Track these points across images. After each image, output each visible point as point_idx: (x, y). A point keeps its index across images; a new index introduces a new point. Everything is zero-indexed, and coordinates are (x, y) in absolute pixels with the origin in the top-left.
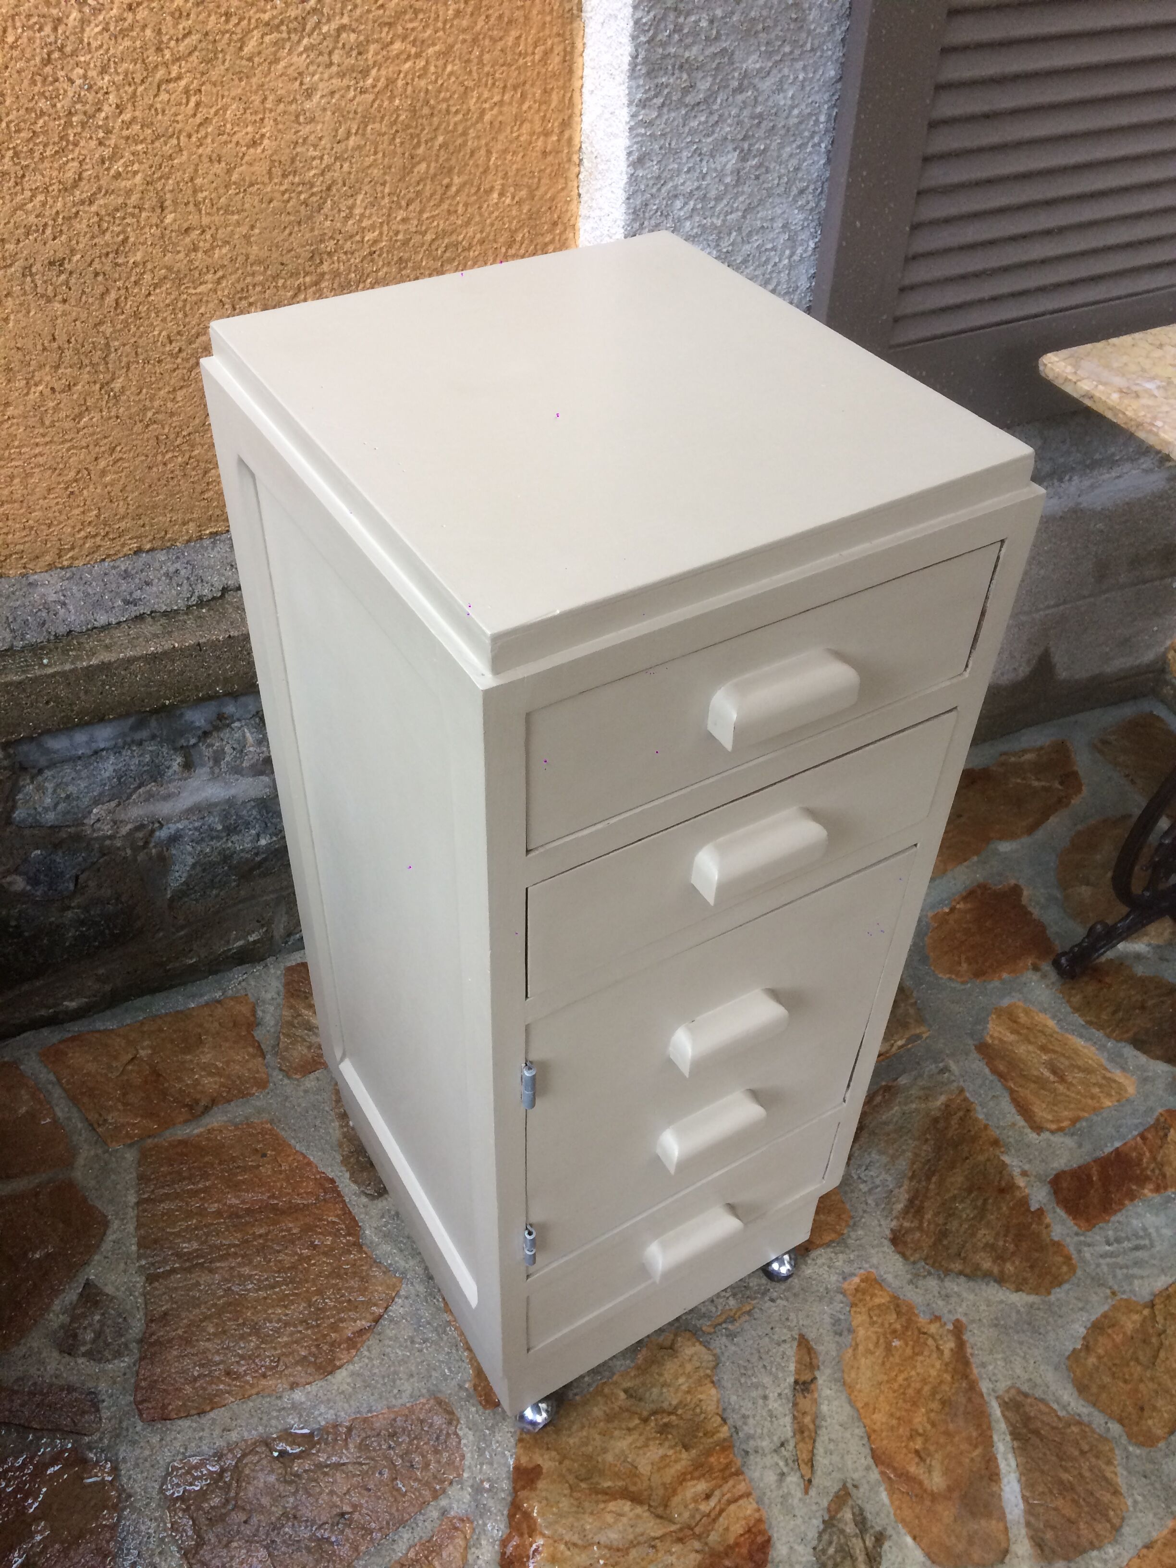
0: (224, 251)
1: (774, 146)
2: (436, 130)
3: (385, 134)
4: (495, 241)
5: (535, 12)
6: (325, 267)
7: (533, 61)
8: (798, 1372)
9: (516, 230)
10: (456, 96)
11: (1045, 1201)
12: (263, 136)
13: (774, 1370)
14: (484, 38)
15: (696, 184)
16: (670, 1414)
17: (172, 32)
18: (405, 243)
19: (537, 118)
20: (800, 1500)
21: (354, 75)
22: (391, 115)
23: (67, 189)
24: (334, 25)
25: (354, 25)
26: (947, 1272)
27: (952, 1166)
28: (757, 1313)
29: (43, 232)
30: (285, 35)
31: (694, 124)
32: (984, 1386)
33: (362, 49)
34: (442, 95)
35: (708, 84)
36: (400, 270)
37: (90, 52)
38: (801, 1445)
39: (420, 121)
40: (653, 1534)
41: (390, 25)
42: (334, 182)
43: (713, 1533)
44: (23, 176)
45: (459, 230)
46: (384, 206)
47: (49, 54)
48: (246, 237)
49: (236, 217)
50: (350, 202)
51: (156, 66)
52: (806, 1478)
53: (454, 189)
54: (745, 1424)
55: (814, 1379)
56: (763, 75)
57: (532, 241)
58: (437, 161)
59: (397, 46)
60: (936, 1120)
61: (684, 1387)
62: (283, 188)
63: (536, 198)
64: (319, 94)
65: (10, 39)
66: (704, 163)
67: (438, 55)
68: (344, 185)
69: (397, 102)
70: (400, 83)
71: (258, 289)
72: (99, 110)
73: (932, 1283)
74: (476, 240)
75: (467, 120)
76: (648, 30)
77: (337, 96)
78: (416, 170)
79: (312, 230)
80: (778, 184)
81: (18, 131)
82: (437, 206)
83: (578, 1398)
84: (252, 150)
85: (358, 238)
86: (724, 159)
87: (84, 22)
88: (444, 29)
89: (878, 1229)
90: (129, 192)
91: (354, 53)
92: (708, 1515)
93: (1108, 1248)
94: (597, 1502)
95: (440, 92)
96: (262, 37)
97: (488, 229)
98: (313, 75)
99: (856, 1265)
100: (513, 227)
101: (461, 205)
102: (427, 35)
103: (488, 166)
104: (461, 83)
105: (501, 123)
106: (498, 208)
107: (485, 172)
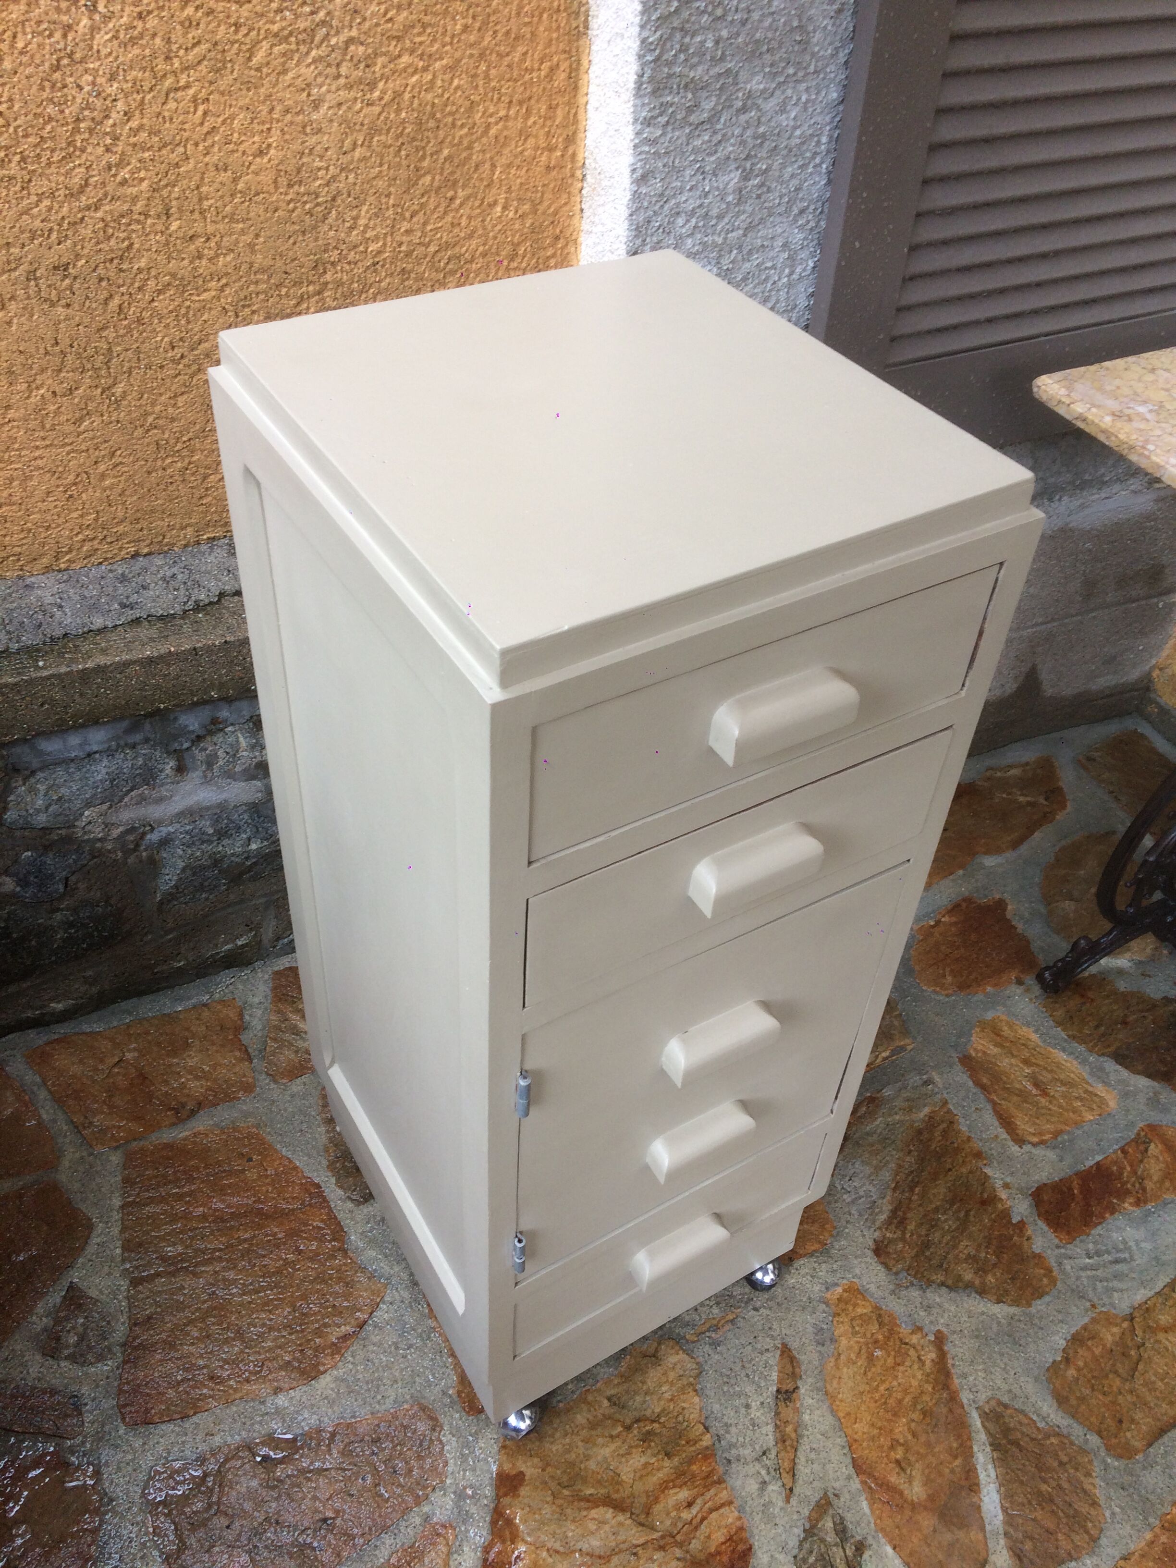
0: (228, 259)
1: (776, 166)
2: (442, 142)
3: (391, 146)
4: (498, 254)
5: (542, 29)
6: (328, 277)
7: (539, 77)
8: (780, 1381)
9: (519, 244)
10: (462, 110)
11: (1026, 1213)
12: (269, 146)
13: (756, 1379)
14: (490, 54)
15: (698, 202)
16: (653, 1421)
17: (181, 41)
18: (408, 254)
19: (542, 132)
20: (781, 1509)
21: (362, 87)
22: (397, 128)
23: (72, 195)
24: (343, 38)
25: (363, 38)
26: (930, 1283)
27: (935, 1177)
28: (740, 1323)
29: (49, 236)
30: (293, 47)
31: (698, 142)
32: (965, 1397)
33: (370, 62)
34: (448, 109)
35: (712, 104)
36: (403, 281)
37: (99, 59)
38: (783, 1454)
39: (426, 134)
40: (635, 1542)
41: (398, 39)
42: (339, 193)
43: (694, 1541)
44: (30, 181)
45: (462, 242)
46: (388, 218)
47: (58, 61)
48: (251, 246)
49: (241, 225)
50: (355, 213)
51: (165, 75)
52: (788, 1487)
53: (458, 202)
54: (728, 1432)
55: (797, 1388)
56: (766, 95)
57: (534, 254)
58: (441, 174)
59: (405, 59)
60: (920, 1132)
61: (667, 1396)
62: (288, 198)
63: (539, 212)
64: (326, 105)
65: (20, 45)
66: (707, 181)
67: (447, 69)
68: (349, 196)
69: (403, 115)
70: (407, 96)
71: (262, 297)
72: (107, 117)
73: (915, 1293)
74: (478, 253)
75: (472, 134)
76: (655, 50)
77: (344, 108)
78: (420, 183)
79: (316, 239)
80: (779, 204)
81: (26, 136)
82: (441, 218)
83: (561, 1405)
84: (258, 160)
85: (361, 248)
86: (726, 178)
87: (94, 29)
88: (451, 43)
89: (861, 1239)
90: (135, 199)
91: (362, 66)
92: (690, 1523)
93: (1087, 1260)
94: (580, 1510)
95: (446, 106)
96: (271, 48)
97: (491, 243)
98: (321, 86)
99: (839, 1275)
100: (516, 241)
101: (464, 218)
102: (434, 49)
103: (492, 180)
104: (467, 98)
105: (506, 137)
106: (501, 222)
107: (488, 186)
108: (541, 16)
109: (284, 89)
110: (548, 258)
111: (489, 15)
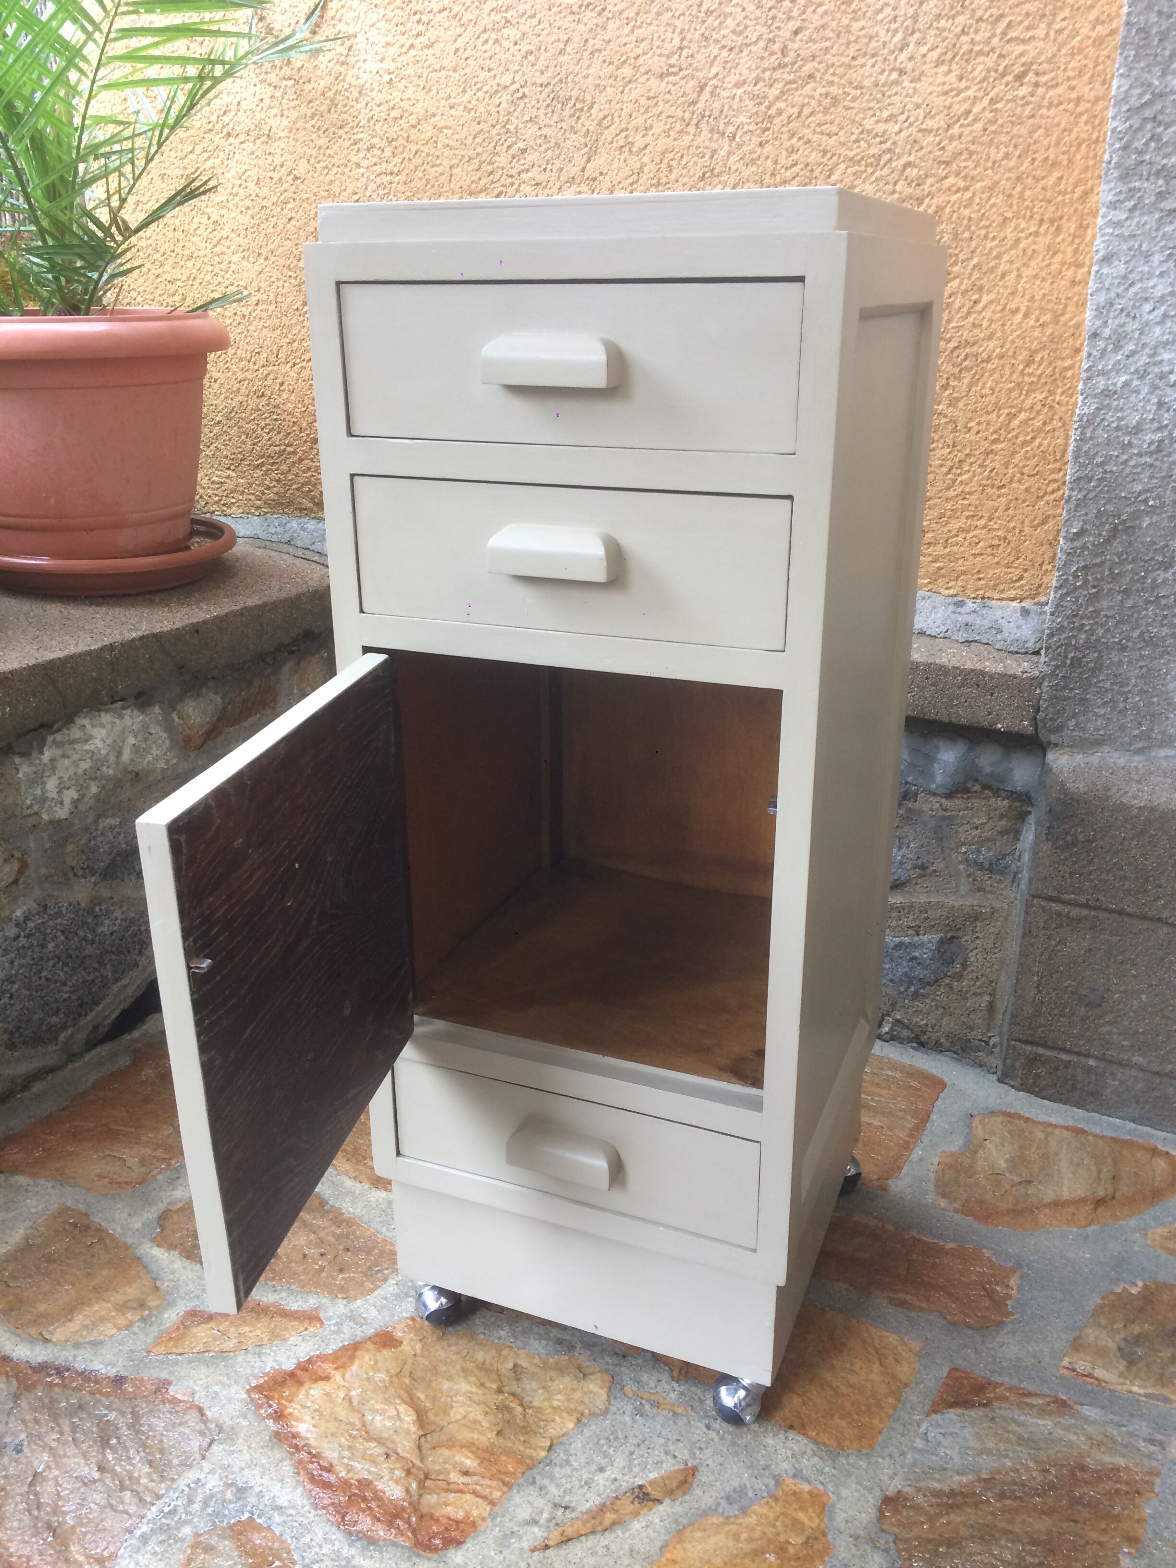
2: (973, 252)
5: (1079, 157)
7: (1072, 199)
8: (651, 1483)
9: (1036, 351)
10: (995, 225)
13: (636, 1462)
14: (1027, 177)
16: (521, 1405)
17: (784, 162)
19: (1069, 251)
20: (522, 1549)
24: (902, 162)
25: (918, 162)
28: (681, 1422)
30: (863, 168)
33: (920, 182)
34: (982, 223)
37: (729, 174)
38: (579, 1523)
39: (960, 243)
40: (399, 1450)
41: (947, 163)
43: (435, 1496)
45: (981, 342)
52: (547, 1542)
53: (981, 305)
54: (561, 1466)
55: (660, 1501)
57: (1050, 363)
58: (969, 279)
59: (951, 180)
60: (1083, 1468)
61: (555, 1403)
63: (1060, 323)
65: (684, 162)
67: (983, 190)
70: (948, 210)
73: (877, 1559)
74: (995, 354)
75: (1002, 246)
83: (482, 1336)
87: (729, 153)
88: (992, 168)
89: (885, 1478)
91: (914, 184)
92: (449, 1484)
94: (399, 1397)
95: (981, 220)
96: (846, 169)
99: (821, 1478)
100: (1033, 347)
101: (986, 320)
102: (976, 173)
103: (1016, 289)
104: (1001, 214)
105: (1034, 251)
106: (1021, 328)
107: (1012, 293)
108: (1079, 146)
111: (1029, 145)
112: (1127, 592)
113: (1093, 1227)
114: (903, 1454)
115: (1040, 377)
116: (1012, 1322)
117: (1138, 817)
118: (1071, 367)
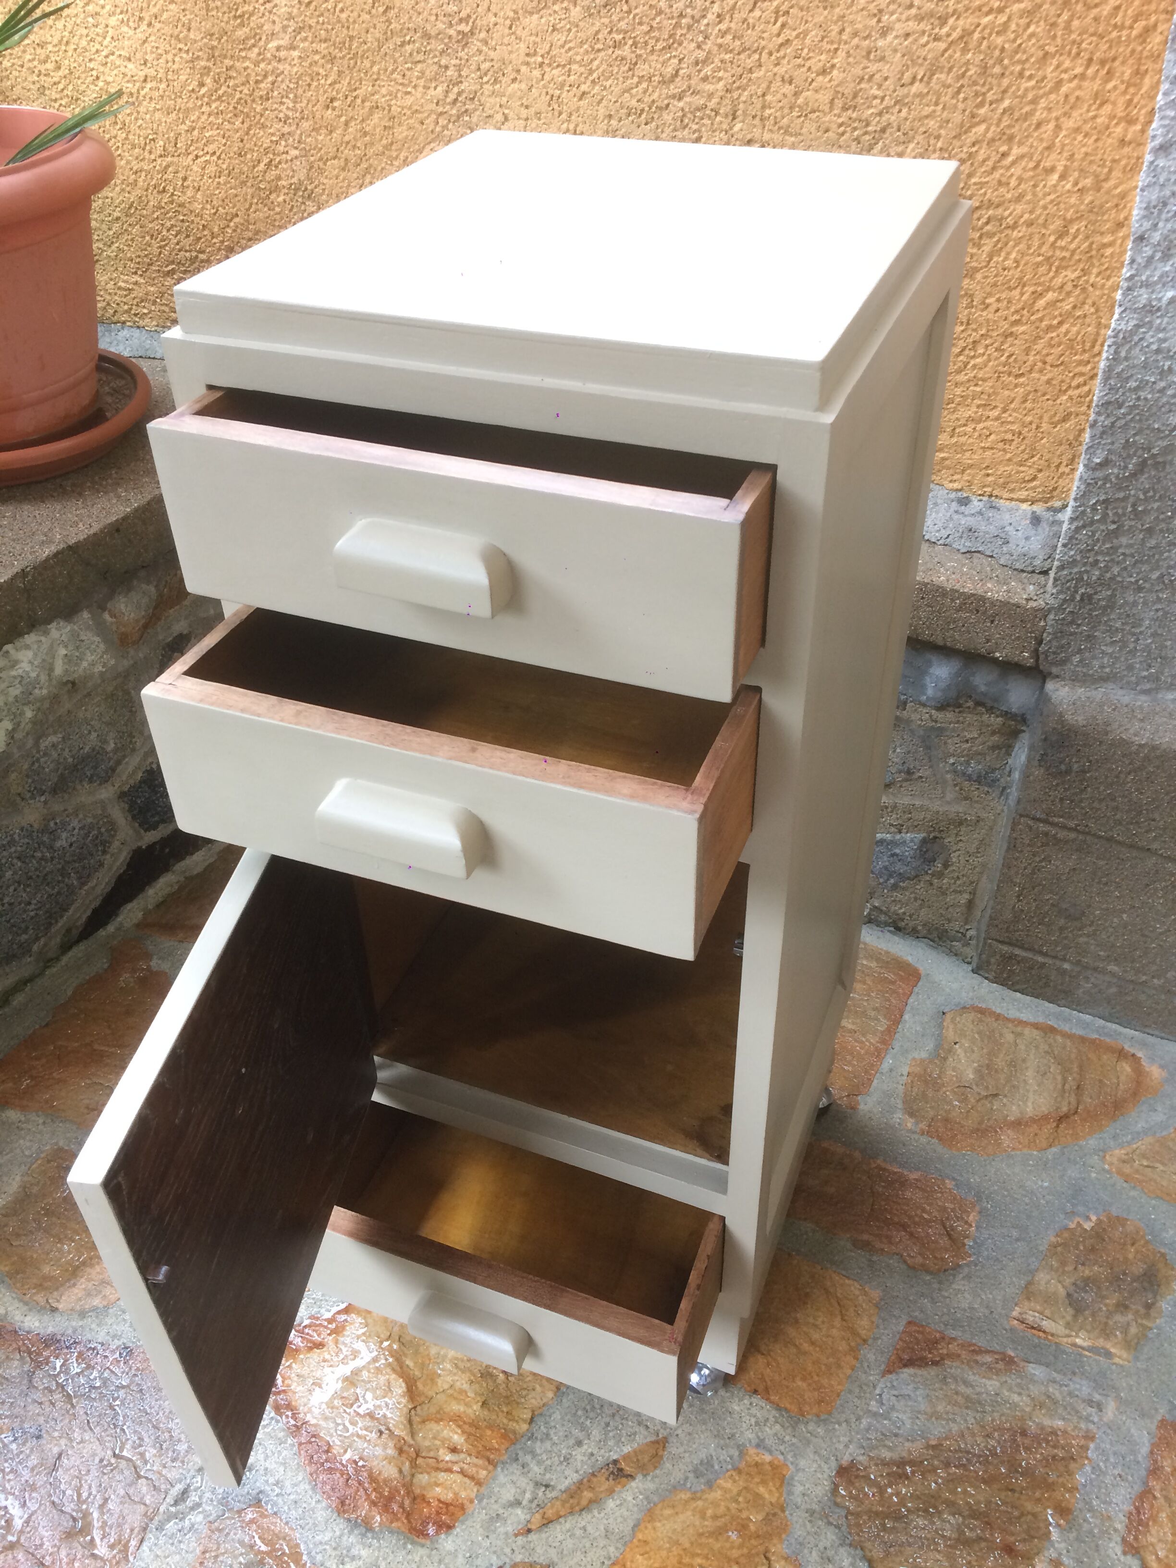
2: (1005, 92)
3: (949, 86)
7: (1129, 36)
8: (626, 1457)
9: (1071, 221)
10: (1032, 60)
12: (833, 66)
13: (611, 1434)
19: (1121, 101)
20: (506, 1533)
21: (932, 20)
22: (961, 67)
23: (665, 82)
26: (857, 1545)
27: (987, 1480)
29: (640, 115)
34: (1018, 57)
38: (558, 1503)
39: (989, 79)
40: (391, 1427)
43: (426, 1476)
44: (636, 64)
45: (1006, 204)
49: (793, 139)
52: (529, 1526)
53: (1010, 159)
54: (542, 1441)
55: (631, 1477)
57: (1087, 237)
60: (1024, 1432)
62: (840, 120)
63: (1102, 191)
64: (894, 33)
67: (1023, 13)
68: (899, 130)
69: (970, 56)
70: (976, 35)
72: (704, 16)
73: (830, 1536)
74: (1022, 220)
75: (1040, 88)
77: (910, 39)
78: (974, 130)
81: (640, 24)
82: (989, 172)
84: (820, 78)
89: (841, 1447)
90: (711, 96)
92: (438, 1461)
94: (390, 1366)
95: (1017, 52)
97: (1039, 212)
98: (892, 14)
99: (782, 1448)
100: (1068, 217)
101: (1014, 178)
103: (1053, 143)
104: (1042, 47)
105: (1078, 98)
106: (1056, 191)
107: (1048, 148)
109: (858, 12)
110: (1105, 246)
112: (1150, 531)
113: (1054, 1150)
114: (858, 1419)
115: (1073, 252)
116: (967, 1265)
117: (1137, 753)
118: (1111, 244)
